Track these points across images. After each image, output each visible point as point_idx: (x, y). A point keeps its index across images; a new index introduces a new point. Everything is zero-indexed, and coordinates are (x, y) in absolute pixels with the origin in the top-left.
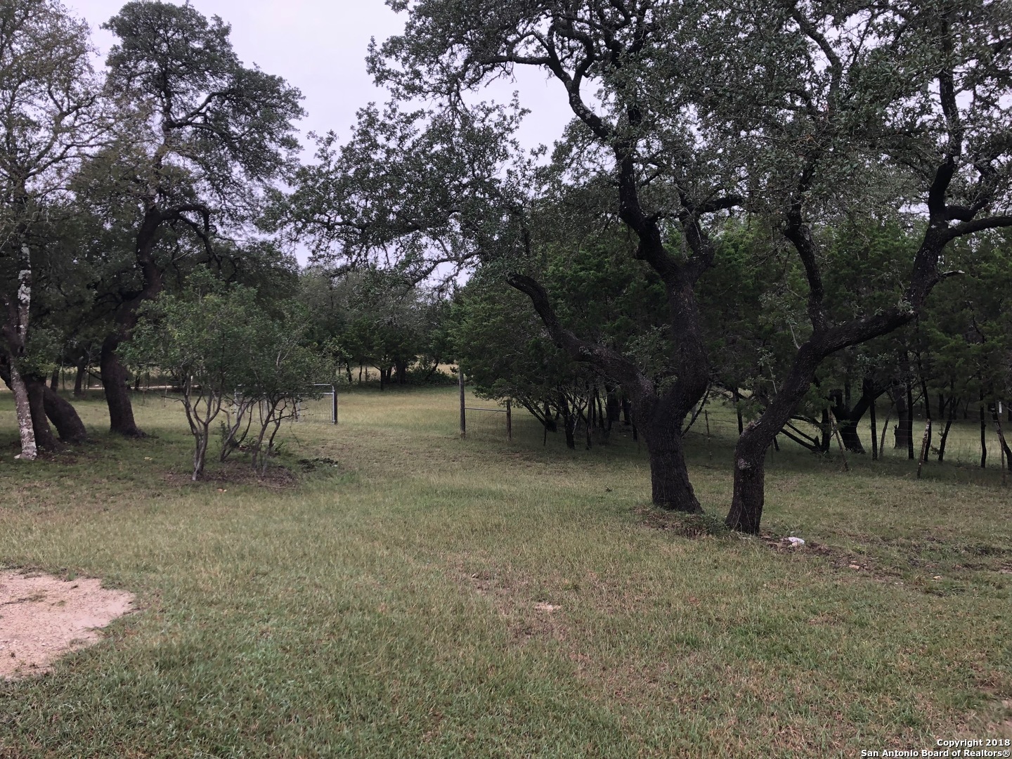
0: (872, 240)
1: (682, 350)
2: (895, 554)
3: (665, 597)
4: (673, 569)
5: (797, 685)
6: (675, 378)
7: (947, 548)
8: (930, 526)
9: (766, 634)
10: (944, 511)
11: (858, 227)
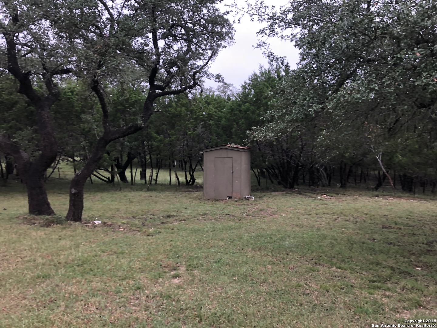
0: (130, 96)
1: (44, 139)
2: (137, 222)
3: (33, 257)
4: (38, 243)
5: (94, 284)
6: (41, 152)
7: (156, 217)
8: (150, 210)
9: (82, 265)
10: (156, 203)
11: (125, 90)
